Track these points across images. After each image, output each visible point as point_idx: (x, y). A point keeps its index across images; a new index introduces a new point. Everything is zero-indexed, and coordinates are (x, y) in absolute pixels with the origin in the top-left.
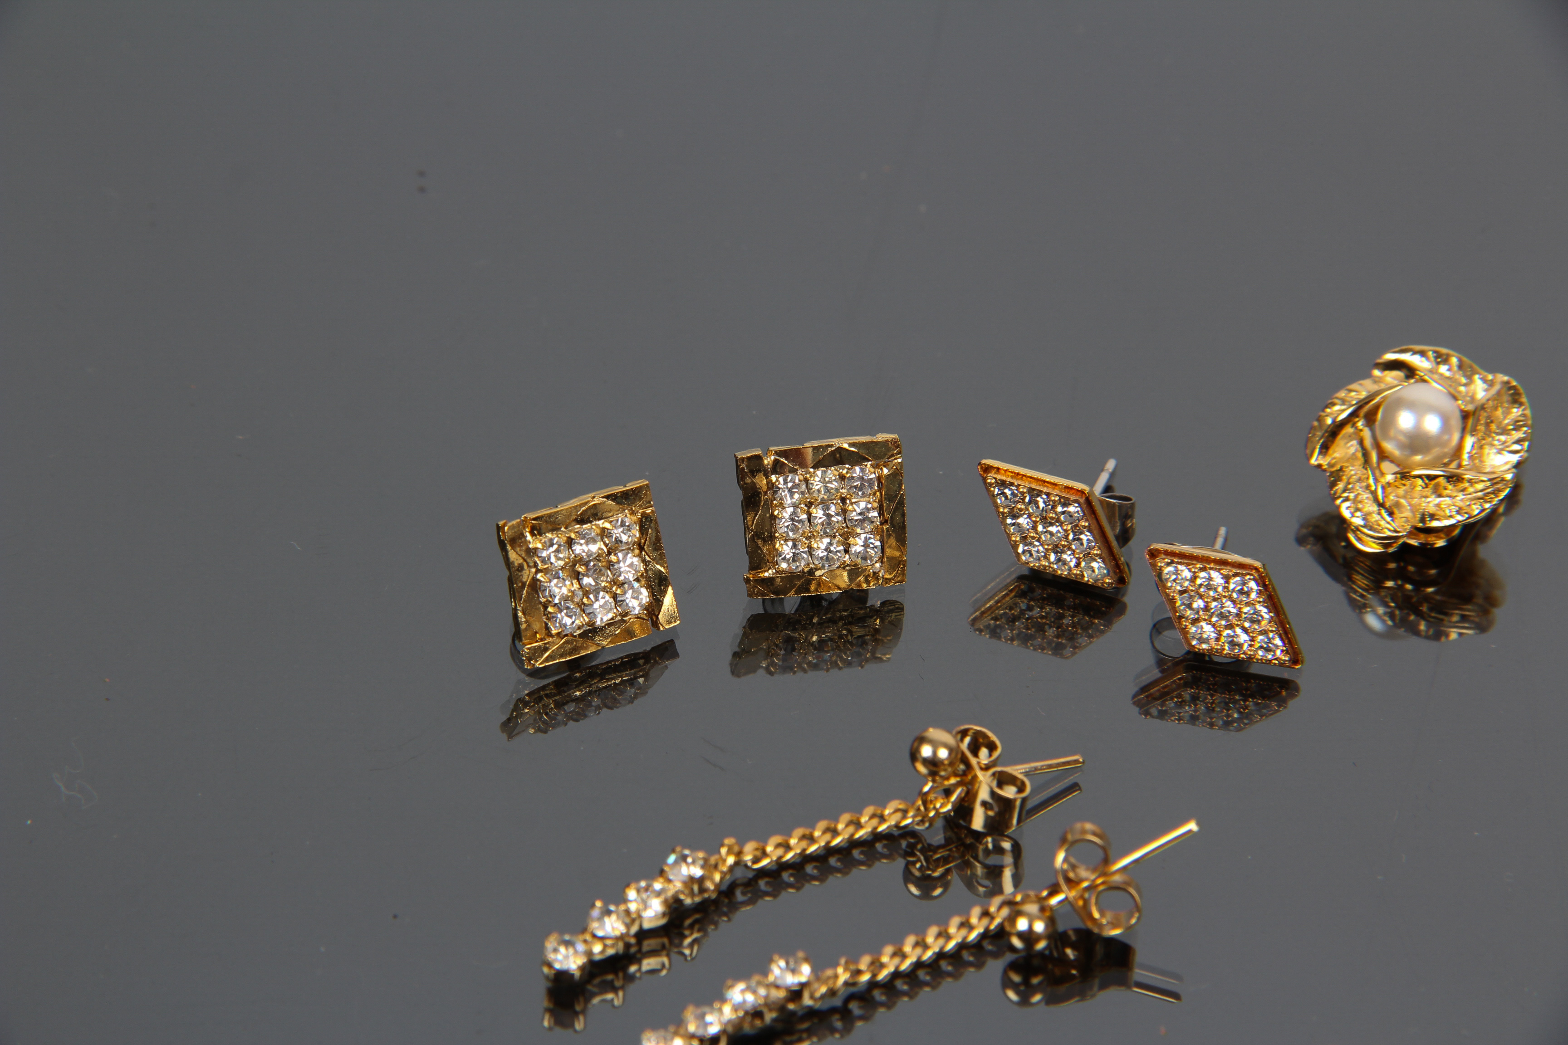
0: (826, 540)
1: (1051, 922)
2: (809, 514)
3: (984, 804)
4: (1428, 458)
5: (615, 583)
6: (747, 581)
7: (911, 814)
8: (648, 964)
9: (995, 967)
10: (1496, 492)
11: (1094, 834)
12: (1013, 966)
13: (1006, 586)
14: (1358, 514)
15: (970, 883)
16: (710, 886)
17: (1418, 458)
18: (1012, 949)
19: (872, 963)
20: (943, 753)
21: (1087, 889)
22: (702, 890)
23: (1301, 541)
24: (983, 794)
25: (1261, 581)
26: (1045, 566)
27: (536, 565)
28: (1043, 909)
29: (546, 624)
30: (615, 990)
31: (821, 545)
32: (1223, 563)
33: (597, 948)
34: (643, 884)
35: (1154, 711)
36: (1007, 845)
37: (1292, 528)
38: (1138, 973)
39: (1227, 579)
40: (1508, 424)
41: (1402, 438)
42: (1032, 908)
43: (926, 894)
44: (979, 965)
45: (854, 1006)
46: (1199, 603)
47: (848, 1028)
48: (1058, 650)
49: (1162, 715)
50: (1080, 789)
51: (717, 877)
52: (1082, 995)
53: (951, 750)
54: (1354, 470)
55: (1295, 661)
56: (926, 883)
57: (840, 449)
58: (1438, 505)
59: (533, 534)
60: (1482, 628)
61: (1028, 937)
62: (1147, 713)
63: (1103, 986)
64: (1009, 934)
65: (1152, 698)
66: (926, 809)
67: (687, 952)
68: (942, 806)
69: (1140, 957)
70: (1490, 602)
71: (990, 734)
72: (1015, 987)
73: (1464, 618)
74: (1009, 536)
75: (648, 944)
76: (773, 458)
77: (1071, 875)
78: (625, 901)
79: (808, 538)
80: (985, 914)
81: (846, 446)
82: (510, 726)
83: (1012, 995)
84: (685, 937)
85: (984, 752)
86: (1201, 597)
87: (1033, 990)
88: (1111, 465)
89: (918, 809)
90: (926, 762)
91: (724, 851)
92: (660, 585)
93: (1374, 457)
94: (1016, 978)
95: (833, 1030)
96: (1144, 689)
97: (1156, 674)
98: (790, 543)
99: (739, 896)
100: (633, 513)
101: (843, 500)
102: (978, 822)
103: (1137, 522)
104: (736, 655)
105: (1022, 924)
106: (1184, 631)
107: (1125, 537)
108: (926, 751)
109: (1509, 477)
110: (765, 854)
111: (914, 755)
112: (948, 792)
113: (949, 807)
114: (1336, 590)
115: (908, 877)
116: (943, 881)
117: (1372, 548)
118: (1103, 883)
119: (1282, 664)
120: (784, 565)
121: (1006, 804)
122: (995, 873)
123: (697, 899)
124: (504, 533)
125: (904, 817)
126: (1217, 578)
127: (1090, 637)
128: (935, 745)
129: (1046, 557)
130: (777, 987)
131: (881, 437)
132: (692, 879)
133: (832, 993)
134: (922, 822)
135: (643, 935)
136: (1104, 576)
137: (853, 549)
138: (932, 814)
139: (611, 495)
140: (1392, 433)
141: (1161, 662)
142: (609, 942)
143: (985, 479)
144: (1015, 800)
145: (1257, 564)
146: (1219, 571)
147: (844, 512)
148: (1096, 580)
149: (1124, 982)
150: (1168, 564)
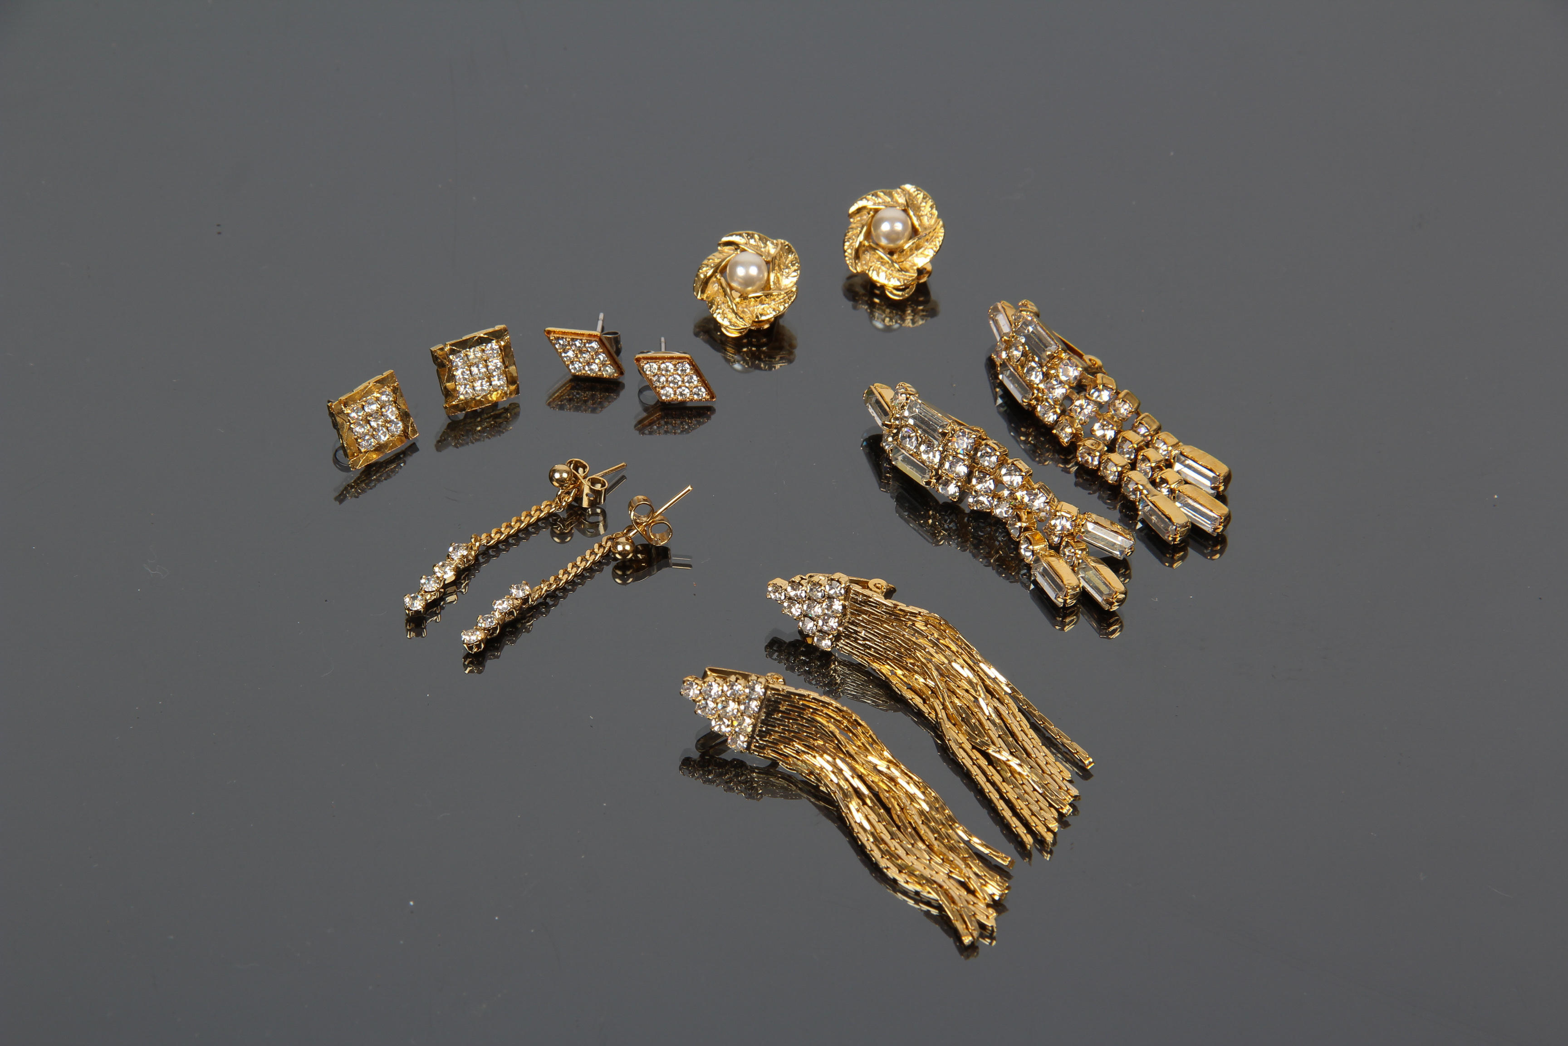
0: (480, 381)
1: (632, 544)
2: (470, 371)
3: (587, 495)
4: (754, 288)
5: (386, 422)
6: (446, 408)
7: (553, 506)
8: (449, 599)
9: (608, 569)
10: (789, 298)
11: (644, 500)
12: (617, 567)
13: (564, 385)
14: (726, 319)
15: (583, 532)
16: (470, 558)
17: (750, 289)
18: (616, 559)
19: (555, 579)
20: (565, 475)
21: (645, 526)
22: (468, 561)
23: (697, 334)
24: (586, 490)
25: (691, 364)
26: (584, 374)
27: (349, 421)
28: (627, 539)
29: (358, 448)
30: (437, 615)
31: (478, 385)
32: (672, 358)
33: (428, 597)
34: (441, 563)
35: (646, 432)
36: (599, 511)
37: (691, 328)
38: (674, 559)
39: (675, 365)
40: (788, 264)
41: (740, 280)
42: (623, 540)
43: (563, 541)
44: (601, 570)
45: (548, 600)
46: (663, 379)
47: (548, 612)
48: (594, 411)
49: (651, 433)
50: (626, 478)
51: (473, 553)
52: (650, 574)
53: (568, 473)
54: (720, 299)
55: (712, 397)
56: (562, 536)
57: (480, 338)
58: (763, 309)
59: (345, 407)
60: (790, 361)
61: (624, 553)
62: (643, 433)
63: (659, 569)
64: (614, 554)
65: (644, 427)
66: (561, 502)
67: (463, 590)
68: (568, 499)
69: (673, 552)
70: (792, 347)
71: (582, 461)
72: (620, 577)
73: (781, 359)
74: (564, 362)
75: (450, 590)
76: (449, 348)
77: (638, 521)
78: (435, 573)
79: (472, 382)
80: (600, 546)
81: (482, 335)
82: (341, 498)
83: (618, 581)
84: (463, 584)
85: (581, 470)
86: (663, 375)
87: (629, 577)
88: (601, 316)
89: (557, 503)
90: (557, 481)
91: (473, 540)
92: (406, 418)
93: (728, 290)
94: (619, 573)
95: (542, 613)
96: (640, 422)
97: (645, 414)
98: (463, 386)
99: (482, 560)
100: (389, 387)
101: (486, 361)
102: (585, 504)
103: (622, 343)
104: (438, 442)
105: (620, 548)
106: (658, 393)
107: (618, 352)
108: (557, 476)
109: (794, 289)
110: (492, 538)
111: (551, 479)
112: (568, 493)
113: (571, 499)
114: (719, 355)
115: (553, 534)
116: (570, 534)
117: (735, 335)
118: (652, 522)
119: (707, 400)
120: (462, 397)
121: (598, 493)
122: (596, 525)
123: (466, 565)
124: (332, 409)
125: (551, 508)
126: (671, 367)
127: (609, 402)
128: (561, 472)
129: (584, 369)
130: (517, 599)
131: (497, 328)
132: (463, 556)
133: (540, 596)
134: (560, 508)
135: (445, 586)
136: (614, 373)
137: (493, 383)
138: (564, 504)
139: (379, 380)
140: (735, 278)
141: (646, 409)
142: (432, 593)
143: (549, 338)
144: (602, 491)
145: (687, 356)
146: (671, 362)
147: (487, 366)
148: (610, 376)
149: (668, 565)
150: (646, 364)
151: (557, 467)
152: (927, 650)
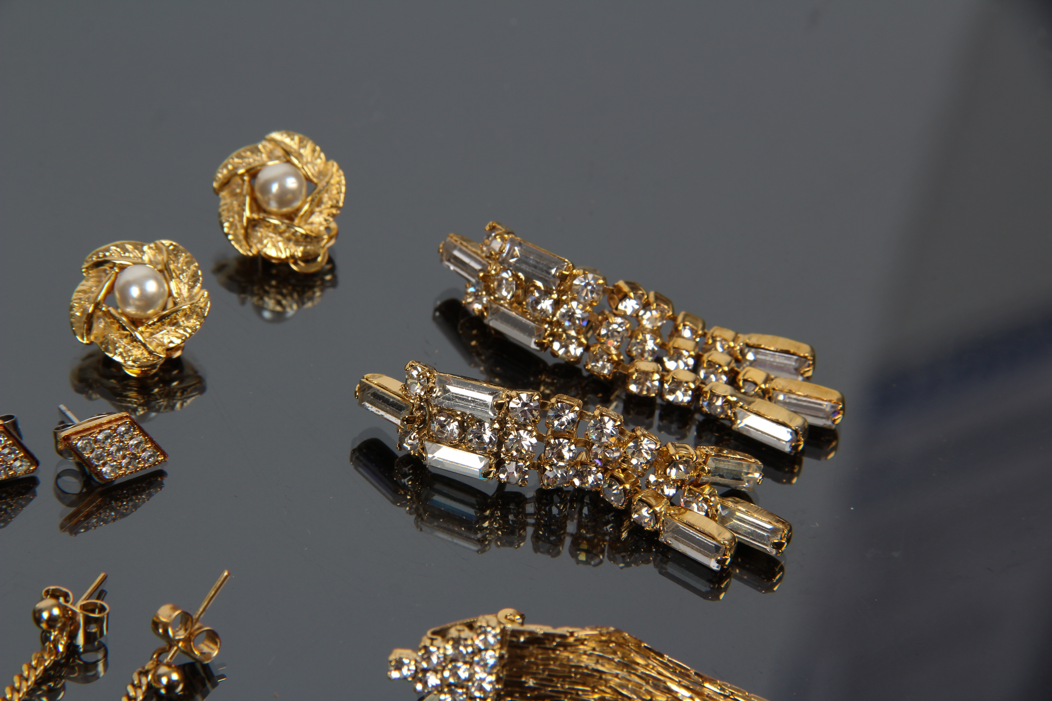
1: (177, 670)
4: (158, 307)
17: (152, 310)
20: (56, 612)
25: (133, 422)
28: (168, 665)
32: (110, 422)
39: (115, 431)
40: (182, 266)
41: (137, 303)
54: (114, 335)
55: (165, 456)
58: (175, 331)
61: (169, 685)
64: (156, 689)
85: (63, 599)
90: (47, 621)
93: (124, 320)
105: (164, 680)
106: (98, 473)
108: (45, 615)
111: (38, 622)
117: (142, 372)
119: (157, 464)
121: (99, 621)
126: (110, 434)
128: (48, 609)
136: (30, 466)
140: (130, 302)
146: (109, 428)
148: (26, 471)
150: (79, 440)
151: (40, 605)
152: (620, 676)
